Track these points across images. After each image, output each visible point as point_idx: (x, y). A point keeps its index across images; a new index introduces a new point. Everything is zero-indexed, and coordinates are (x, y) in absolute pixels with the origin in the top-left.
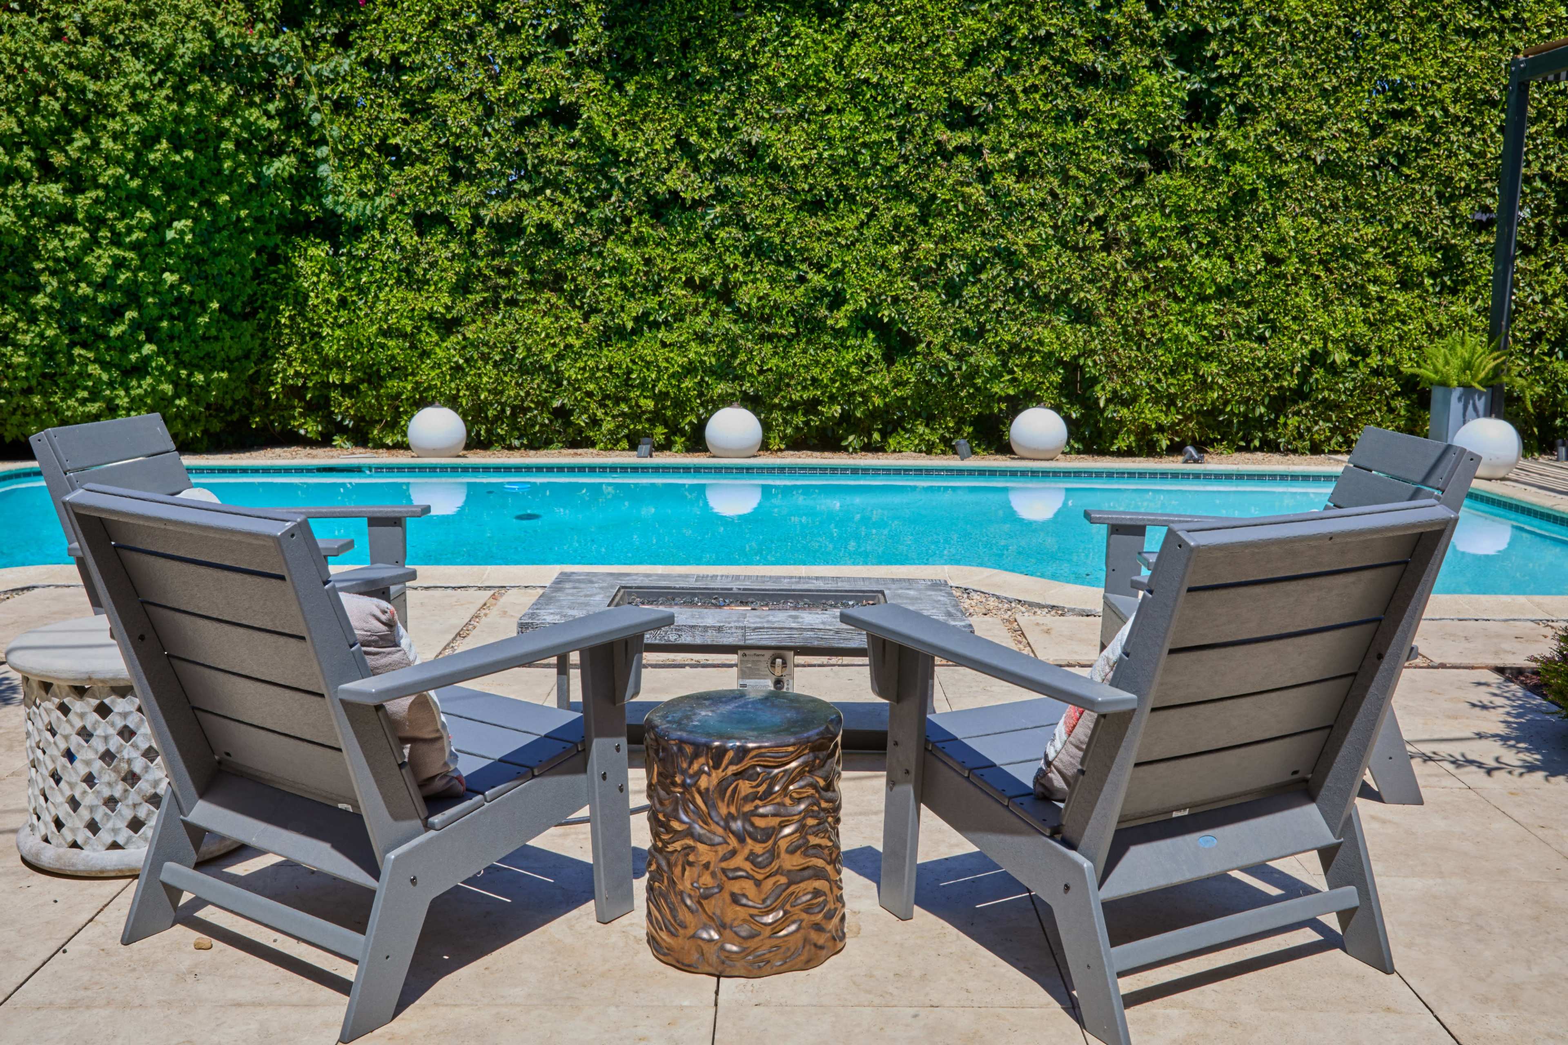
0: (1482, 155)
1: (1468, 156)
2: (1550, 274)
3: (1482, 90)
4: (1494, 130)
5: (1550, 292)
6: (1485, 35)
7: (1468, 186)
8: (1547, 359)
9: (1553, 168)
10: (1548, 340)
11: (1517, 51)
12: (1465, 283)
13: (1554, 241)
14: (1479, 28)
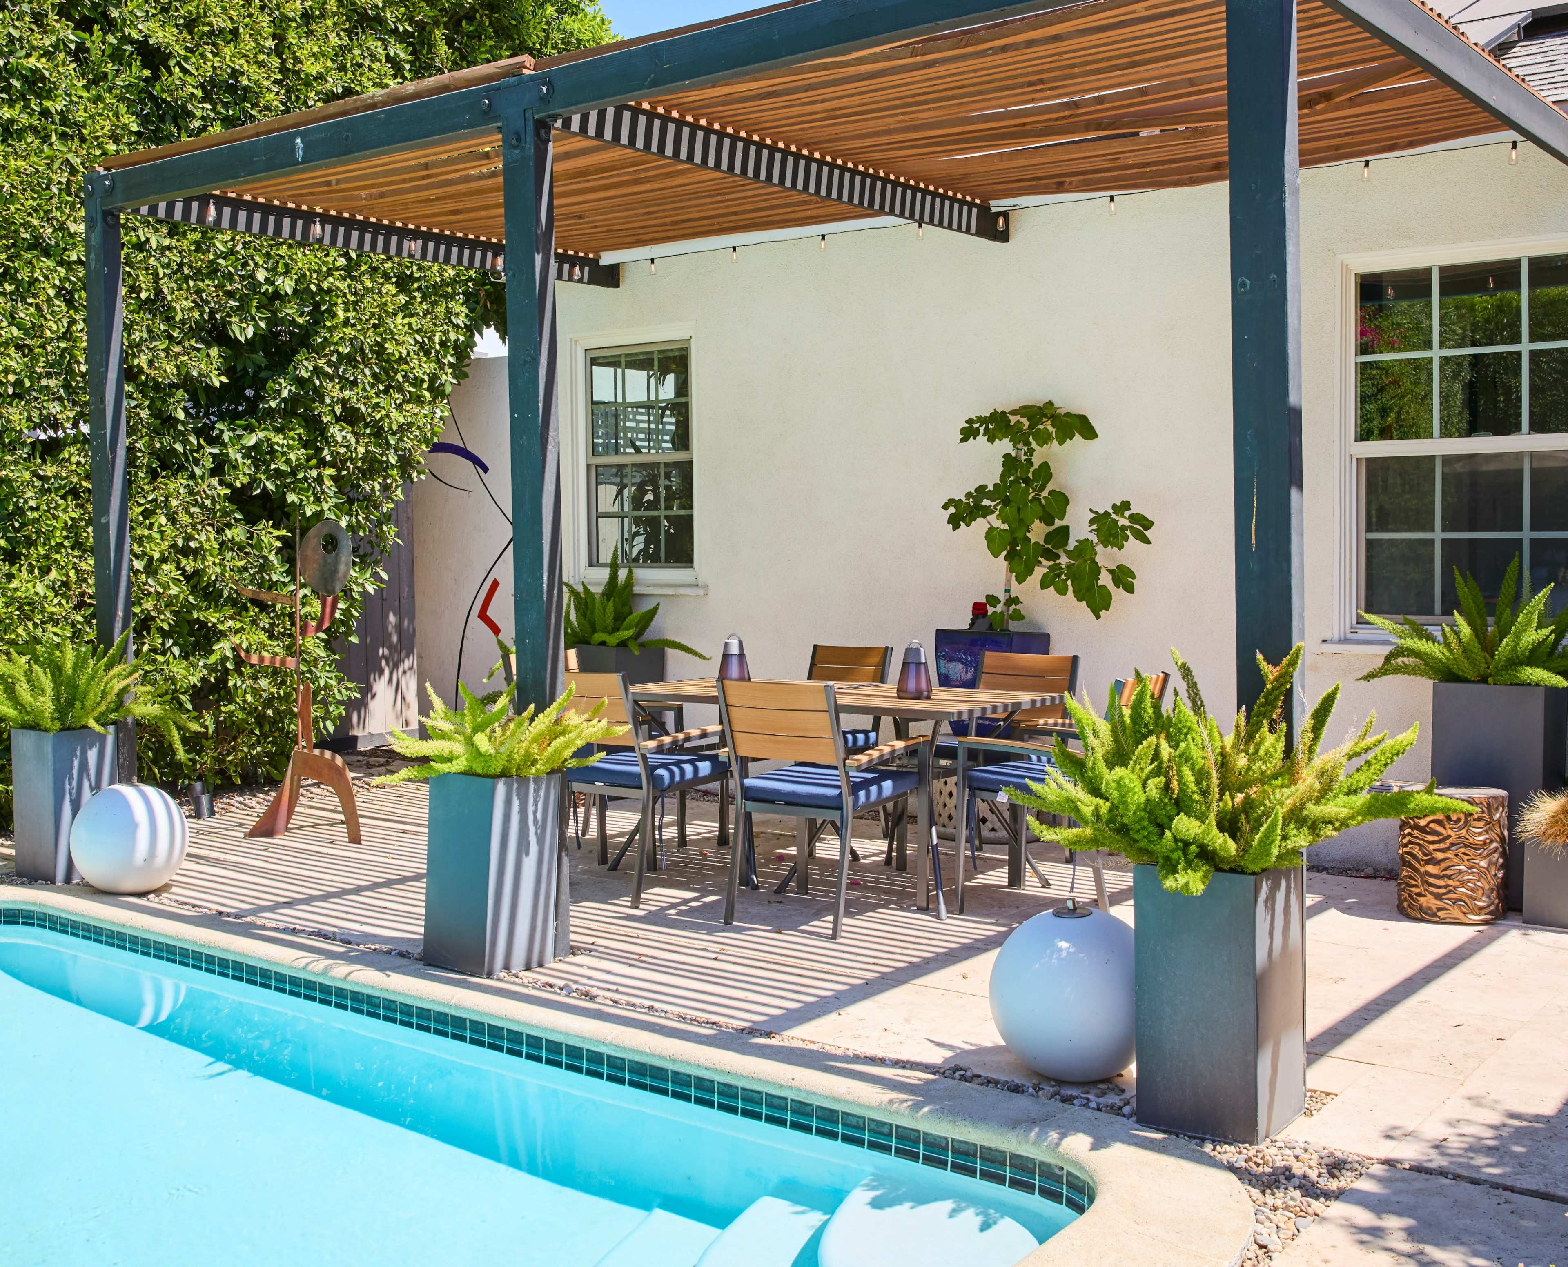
0: (35, 331)
1: (15, 332)
2: (150, 527)
3: (27, 225)
4: (51, 292)
5: (156, 556)
6: (20, 135)
7: (19, 383)
8: (160, 658)
9: (142, 361)
10: (160, 630)
11: (73, 171)
12: (30, 543)
13: (153, 475)
14: (12, 121)
